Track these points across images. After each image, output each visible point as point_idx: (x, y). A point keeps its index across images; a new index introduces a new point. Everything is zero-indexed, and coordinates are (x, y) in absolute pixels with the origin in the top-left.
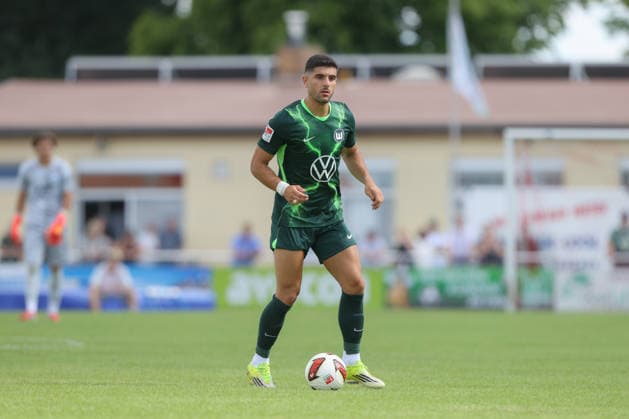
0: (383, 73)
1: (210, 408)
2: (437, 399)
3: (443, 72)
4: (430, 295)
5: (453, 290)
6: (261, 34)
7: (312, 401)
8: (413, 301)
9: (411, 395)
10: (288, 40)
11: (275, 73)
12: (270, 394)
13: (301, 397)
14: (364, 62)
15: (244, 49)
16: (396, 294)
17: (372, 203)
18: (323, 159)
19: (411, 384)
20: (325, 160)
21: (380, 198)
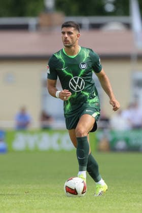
0: (96, 27)
1: (4, 205)
2: (125, 200)
3: (128, 26)
4: (121, 145)
5: (134, 142)
6: (31, 6)
7: (58, 201)
8: (112, 148)
9: (111, 198)
10: (45, 9)
11: (38, 26)
12: (36, 198)
13: (52, 199)
14: (86, 21)
15: (22, 14)
16: (103, 144)
17: (113, 107)
18: (74, 79)
19: (111, 192)
20: (76, 79)
21: (118, 105)
